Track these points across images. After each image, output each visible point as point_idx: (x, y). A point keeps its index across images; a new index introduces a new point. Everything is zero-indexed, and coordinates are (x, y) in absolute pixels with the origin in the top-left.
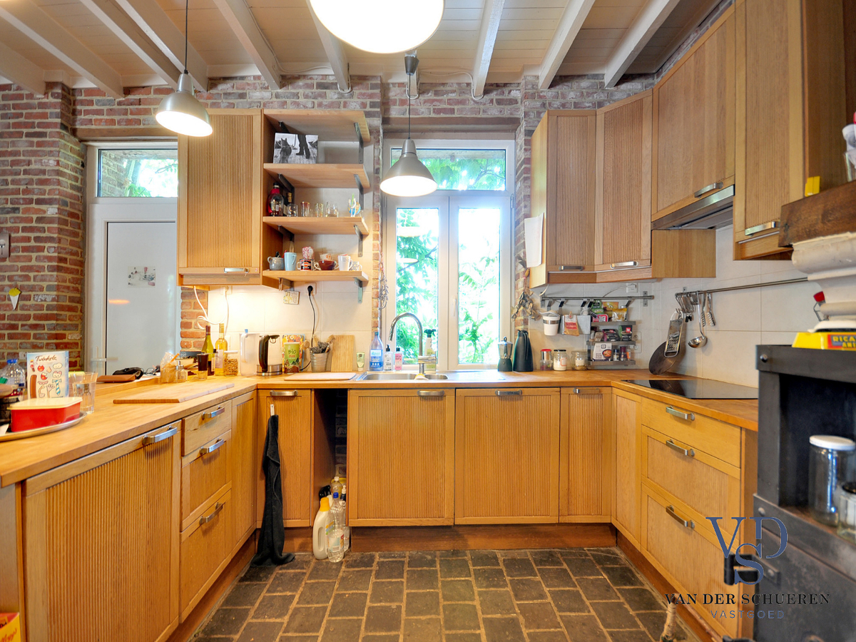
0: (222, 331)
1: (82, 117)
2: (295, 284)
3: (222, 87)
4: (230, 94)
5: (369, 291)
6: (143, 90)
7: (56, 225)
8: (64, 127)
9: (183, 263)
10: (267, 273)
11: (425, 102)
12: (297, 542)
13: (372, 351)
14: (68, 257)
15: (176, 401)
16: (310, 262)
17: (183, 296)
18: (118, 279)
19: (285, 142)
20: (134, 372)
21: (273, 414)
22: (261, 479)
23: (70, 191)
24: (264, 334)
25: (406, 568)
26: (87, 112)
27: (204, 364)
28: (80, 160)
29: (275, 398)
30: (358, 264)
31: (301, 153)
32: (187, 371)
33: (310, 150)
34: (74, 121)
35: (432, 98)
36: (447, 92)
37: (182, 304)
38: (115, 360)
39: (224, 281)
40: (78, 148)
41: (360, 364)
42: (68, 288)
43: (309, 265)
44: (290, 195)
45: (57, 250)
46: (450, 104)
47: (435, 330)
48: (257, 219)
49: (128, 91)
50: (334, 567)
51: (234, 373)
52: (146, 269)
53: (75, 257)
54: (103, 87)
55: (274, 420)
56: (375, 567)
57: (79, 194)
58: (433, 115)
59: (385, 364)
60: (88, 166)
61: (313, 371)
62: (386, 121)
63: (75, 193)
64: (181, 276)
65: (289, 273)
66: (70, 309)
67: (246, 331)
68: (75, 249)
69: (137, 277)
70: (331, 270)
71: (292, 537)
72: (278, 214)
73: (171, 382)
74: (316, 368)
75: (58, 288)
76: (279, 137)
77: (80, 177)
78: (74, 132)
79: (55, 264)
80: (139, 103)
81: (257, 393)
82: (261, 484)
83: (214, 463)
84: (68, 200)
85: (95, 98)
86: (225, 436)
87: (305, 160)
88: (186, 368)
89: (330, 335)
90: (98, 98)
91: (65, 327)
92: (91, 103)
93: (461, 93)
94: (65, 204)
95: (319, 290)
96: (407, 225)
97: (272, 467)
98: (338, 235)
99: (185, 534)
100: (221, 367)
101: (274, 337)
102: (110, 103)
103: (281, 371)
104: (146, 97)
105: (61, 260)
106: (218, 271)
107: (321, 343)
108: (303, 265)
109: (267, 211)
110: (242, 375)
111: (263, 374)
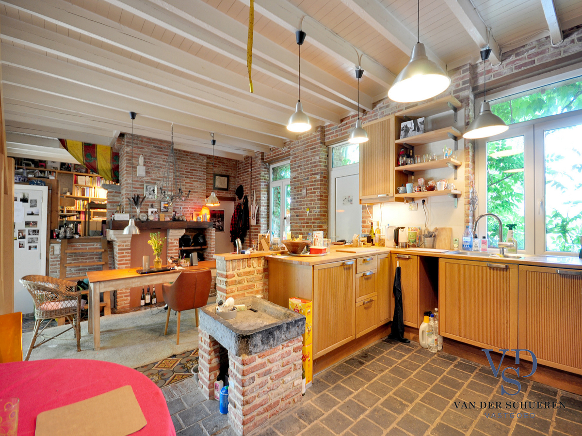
0: (378, 225)
1: (327, 137)
2: (415, 199)
3: (378, 106)
4: (382, 107)
5: (462, 200)
6: (347, 119)
7: (319, 183)
8: (321, 143)
9: (361, 194)
10: (397, 195)
11: (507, 65)
12: (412, 335)
13: (464, 238)
14: (323, 194)
15: (355, 253)
16: (420, 187)
17: (363, 208)
18: (339, 202)
19: (406, 126)
20: (343, 242)
21: (398, 266)
22: (393, 297)
23: (323, 168)
24: (397, 227)
25: (477, 371)
26: (329, 134)
27: (370, 240)
28: (327, 154)
29: (399, 258)
30: (452, 184)
31: (415, 130)
32: (362, 243)
33: (420, 127)
34: (325, 139)
35: (513, 60)
36: (527, 51)
37: (362, 212)
38: (338, 237)
39: (378, 201)
40: (326, 150)
41: (456, 245)
42: (323, 207)
43: (420, 189)
44: (411, 151)
45: (320, 192)
46: (531, 58)
47: (516, 225)
48: (392, 169)
49: (342, 121)
50: (430, 353)
51: (383, 245)
52: (349, 197)
53: (325, 194)
54: (333, 123)
55: (399, 269)
56: (456, 362)
57: (326, 168)
58: (514, 71)
59: (473, 247)
60: (329, 156)
61: (425, 247)
62: (474, 89)
63: (325, 168)
64: (361, 200)
65: (409, 194)
66: (324, 215)
67: (388, 225)
68: (325, 191)
69: (346, 200)
70: (433, 190)
71: (409, 332)
72: (403, 164)
73: (356, 247)
74: (427, 246)
75: (320, 207)
76: (403, 124)
77: (326, 161)
78: (324, 144)
79: (319, 198)
80: (346, 124)
81: (391, 255)
82: (393, 300)
83: (370, 281)
84: (323, 172)
85: (331, 128)
86: (375, 271)
87: (417, 133)
88: (362, 241)
89: (434, 227)
90: (332, 127)
91: (322, 223)
92: (330, 130)
93: (541, 46)
94: (322, 173)
95: (429, 202)
96: (501, 150)
97: (397, 292)
98: (440, 169)
99: (358, 305)
100: (378, 242)
101: (402, 228)
102: (336, 128)
103: (406, 246)
104: (348, 121)
105: (321, 196)
106: (375, 196)
107: (430, 232)
108: (416, 189)
109: (397, 164)
110: (387, 247)
111: (397, 247)
